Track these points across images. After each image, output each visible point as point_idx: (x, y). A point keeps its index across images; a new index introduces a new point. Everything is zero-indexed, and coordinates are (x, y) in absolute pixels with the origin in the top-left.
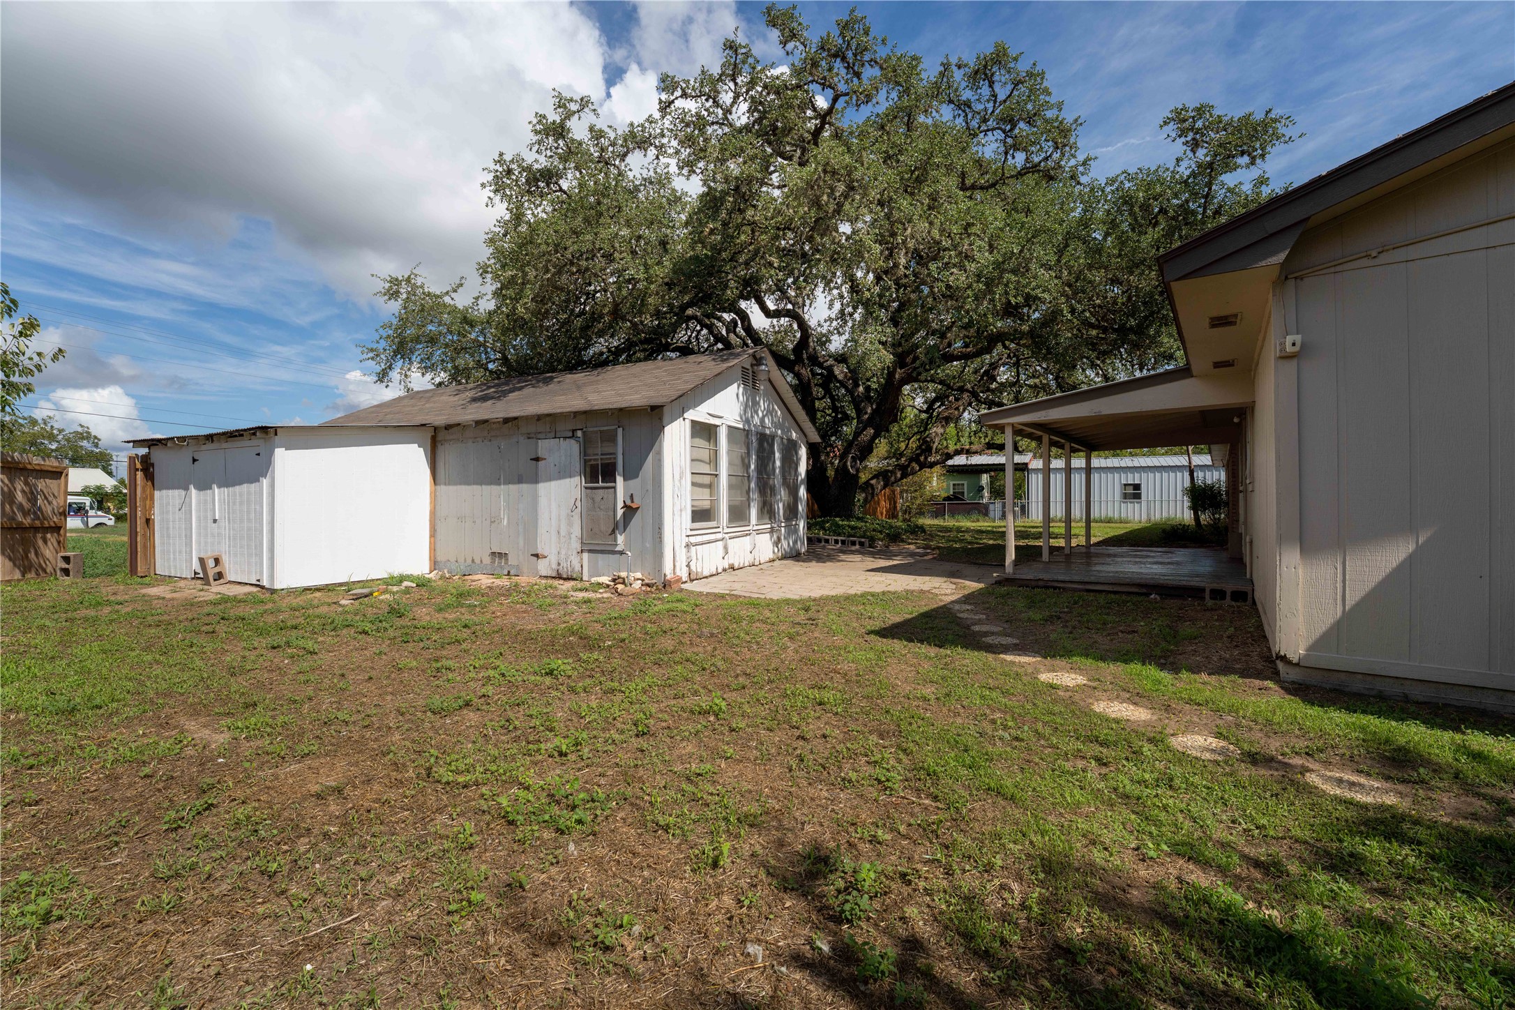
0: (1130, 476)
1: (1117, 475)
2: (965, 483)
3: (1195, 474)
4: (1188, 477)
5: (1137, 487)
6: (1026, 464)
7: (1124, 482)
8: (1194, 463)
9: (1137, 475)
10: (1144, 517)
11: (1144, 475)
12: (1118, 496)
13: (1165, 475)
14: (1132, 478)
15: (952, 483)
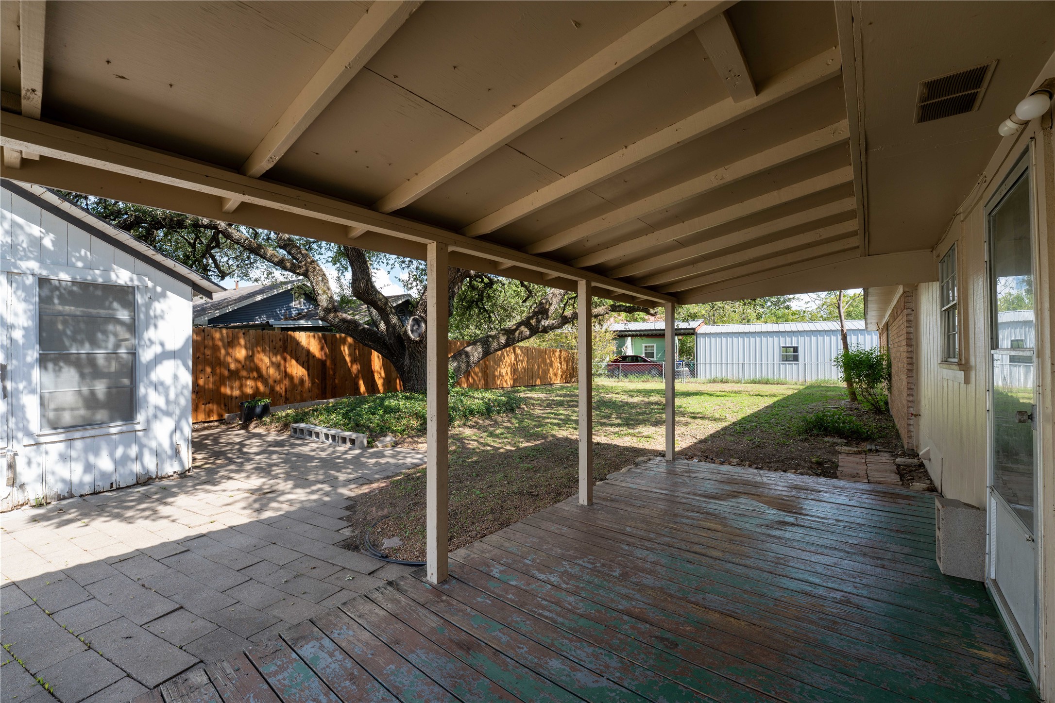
0: (788, 339)
1: (776, 339)
2: (655, 345)
3: (848, 338)
4: (841, 343)
5: (796, 349)
6: (694, 329)
7: (782, 345)
8: (846, 328)
9: (794, 339)
10: (801, 379)
11: (801, 339)
12: (777, 358)
13: (820, 339)
14: (790, 342)
15: (644, 345)
